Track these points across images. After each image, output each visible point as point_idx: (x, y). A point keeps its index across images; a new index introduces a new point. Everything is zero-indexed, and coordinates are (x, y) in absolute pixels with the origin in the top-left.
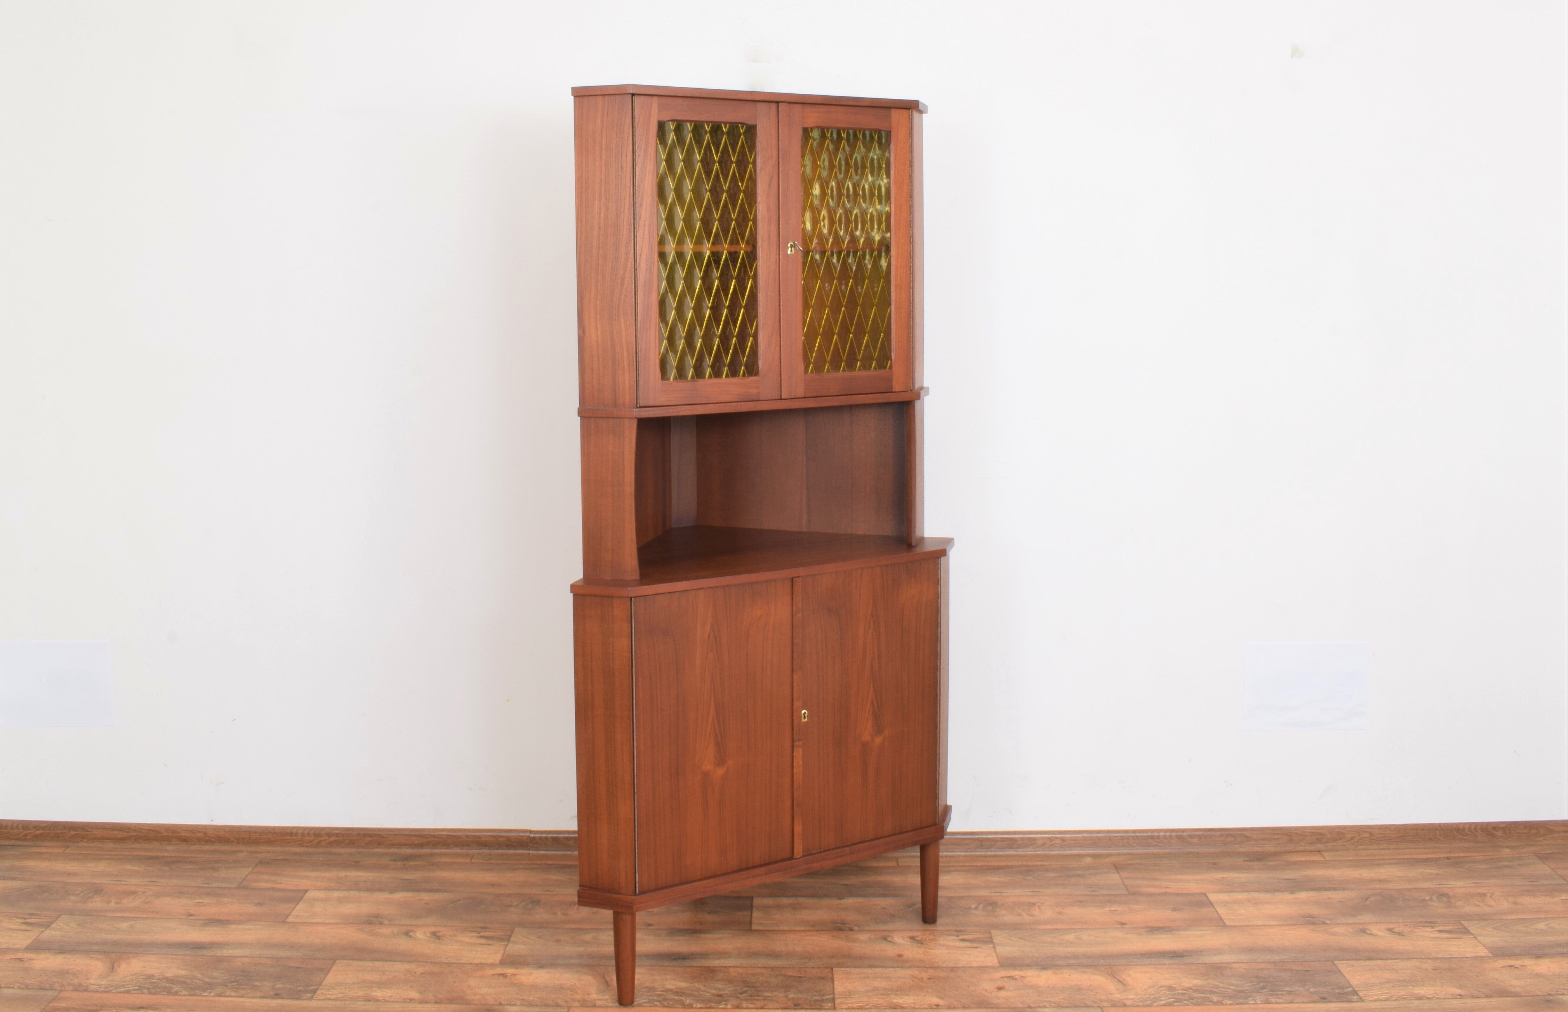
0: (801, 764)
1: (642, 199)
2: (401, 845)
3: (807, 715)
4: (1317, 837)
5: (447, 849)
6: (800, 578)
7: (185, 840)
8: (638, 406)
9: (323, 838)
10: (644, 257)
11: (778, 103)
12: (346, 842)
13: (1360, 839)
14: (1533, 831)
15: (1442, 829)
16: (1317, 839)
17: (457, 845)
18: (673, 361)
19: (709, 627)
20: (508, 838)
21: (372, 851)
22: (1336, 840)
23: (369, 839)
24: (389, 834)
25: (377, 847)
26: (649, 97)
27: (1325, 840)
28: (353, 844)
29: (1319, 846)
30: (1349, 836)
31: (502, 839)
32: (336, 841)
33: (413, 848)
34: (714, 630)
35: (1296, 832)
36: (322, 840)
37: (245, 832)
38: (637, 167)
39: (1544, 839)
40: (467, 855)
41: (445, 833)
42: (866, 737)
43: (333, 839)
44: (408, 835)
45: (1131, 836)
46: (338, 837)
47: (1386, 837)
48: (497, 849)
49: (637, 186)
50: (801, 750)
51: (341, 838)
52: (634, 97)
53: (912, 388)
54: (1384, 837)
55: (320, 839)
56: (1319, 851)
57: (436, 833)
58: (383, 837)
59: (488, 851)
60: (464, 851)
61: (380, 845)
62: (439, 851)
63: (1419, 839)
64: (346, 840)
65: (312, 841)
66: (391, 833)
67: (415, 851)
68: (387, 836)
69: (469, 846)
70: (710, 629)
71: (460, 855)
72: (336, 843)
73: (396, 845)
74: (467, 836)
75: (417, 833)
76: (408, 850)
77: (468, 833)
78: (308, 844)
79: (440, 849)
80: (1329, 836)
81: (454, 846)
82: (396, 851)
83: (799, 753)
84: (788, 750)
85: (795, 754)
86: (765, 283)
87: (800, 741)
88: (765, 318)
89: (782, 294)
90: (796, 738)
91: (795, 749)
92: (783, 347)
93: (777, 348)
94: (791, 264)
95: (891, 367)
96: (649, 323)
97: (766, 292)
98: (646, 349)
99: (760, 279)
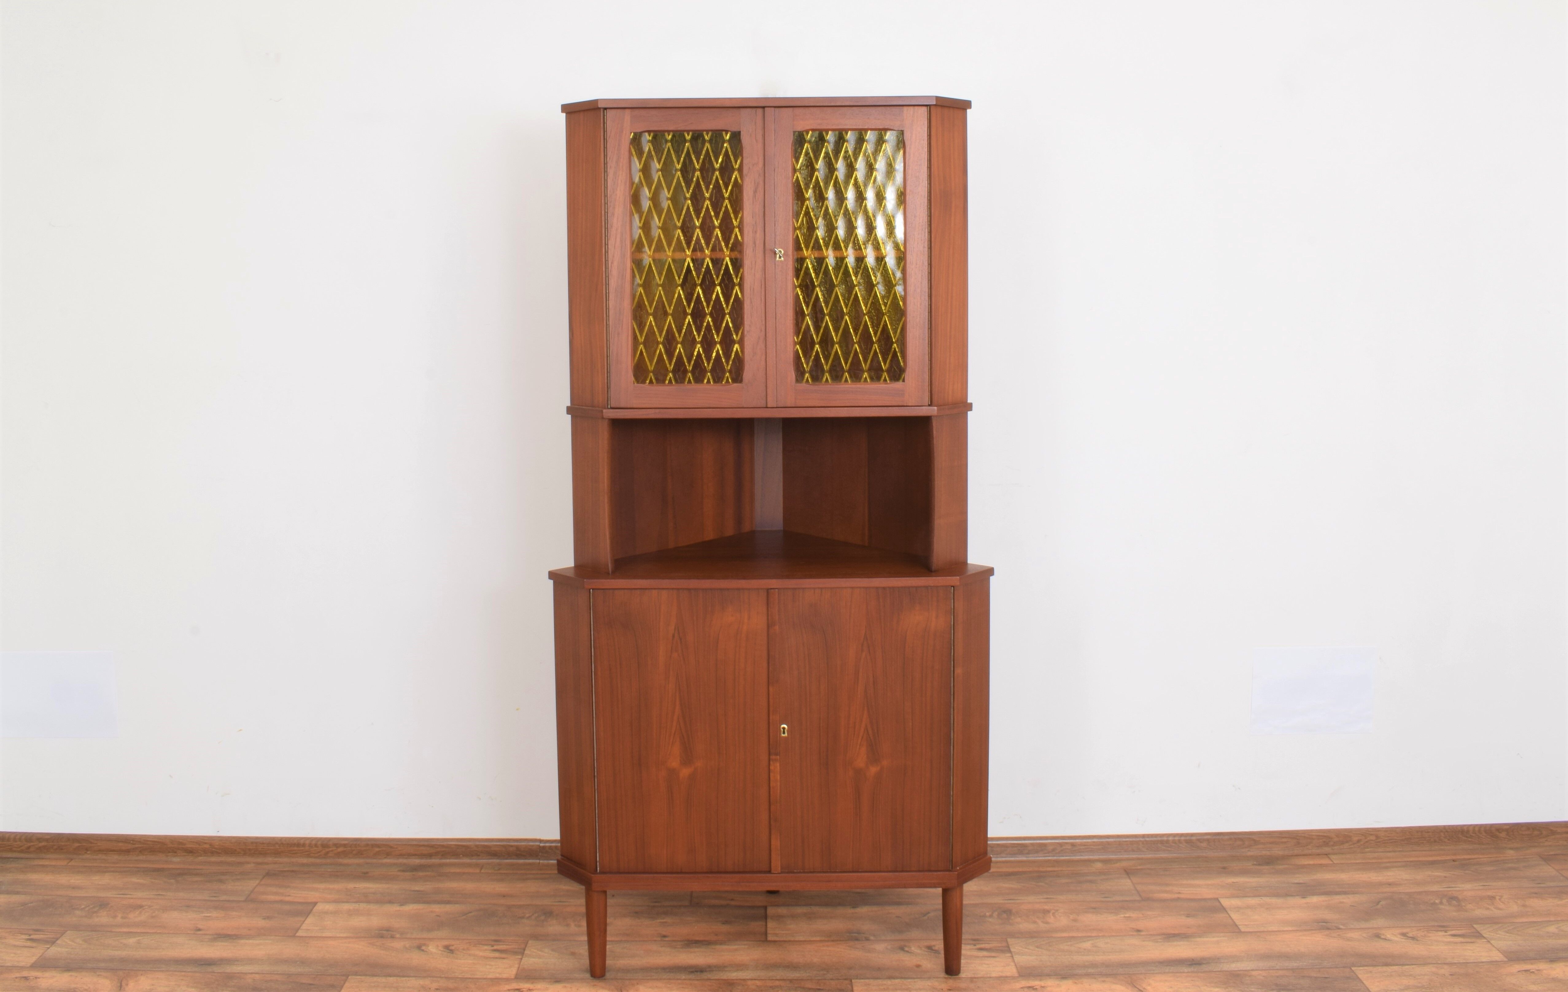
1: (614, 208)
2: (409, 855)
4: (1324, 840)
5: (456, 859)
7: (190, 852)
8: (610, 408)
9: (331, 849)
10: (617, 263)
11: (764, 108)
12: (354, 852)
13: (1367, 842)
14: (1536, 833)
15: (1447, 832)
16: (1324, 842)
17: (466, 855)
18: (650, 365)
20: (517, 848)
21: (380, 861)
22: (1342, 843)
23: (377, 849)
24: (397, 845)
25: (385, 858)
26: (621, 110)
27: (1332, 843)
28: (362, 854)
29: (1327, 850)
30: (1355, 839)
31: (511, 849)
32: (344, 852)
33: (422, 859)
35: (1303, 835)
37: (252, 843)
39: (1546, 841)
40: (477, 865)
41: (454, 843)
43: (341, 849)
44: (417, 845)
45: (1140, 841)
47: (1392, 839)
48: (507, 859)
49: (608, 196)
51: (349, 848)
52: (605, 111)
54: (1390, 839)
55: (327, 850)
56: (1326, 855)
57: (445, 843)
58: (391, 847)
59: (498, 861)
60: (474, 861)
61: (388, 855)
62: (448, 861)
63: (1425, 842)
64: (354, 850)
65: (319, 852)
66: (399, 843)
67: (423, 861)
68: (395, 847)
69: (479, 856)
70: (675, 629)
71: (470, 865)
72: (344, 854)
73: (404, 855)
74: (477, 846)
75: (426, 843)
76: (417, 861)
77: (478, 843)
78: (316, 855)
79: (449, 859)
80: (1336, 839)
81: (463, 856)
82: (405, 861)
83: (776, 767)
84: (765, 763)
85: (772, 768)
86: (749, 290)
87: (778, 755)
88: (750, 325)
89: (768, 301)
90: (773, 751)
91: (772, 763)
92: (768, 355)
93: (763, 356)
94: (780, 270)
95: (904, 380)
96: (620, 327)
97: (751, 299)
98: (618, 352)
99: (744, 286)
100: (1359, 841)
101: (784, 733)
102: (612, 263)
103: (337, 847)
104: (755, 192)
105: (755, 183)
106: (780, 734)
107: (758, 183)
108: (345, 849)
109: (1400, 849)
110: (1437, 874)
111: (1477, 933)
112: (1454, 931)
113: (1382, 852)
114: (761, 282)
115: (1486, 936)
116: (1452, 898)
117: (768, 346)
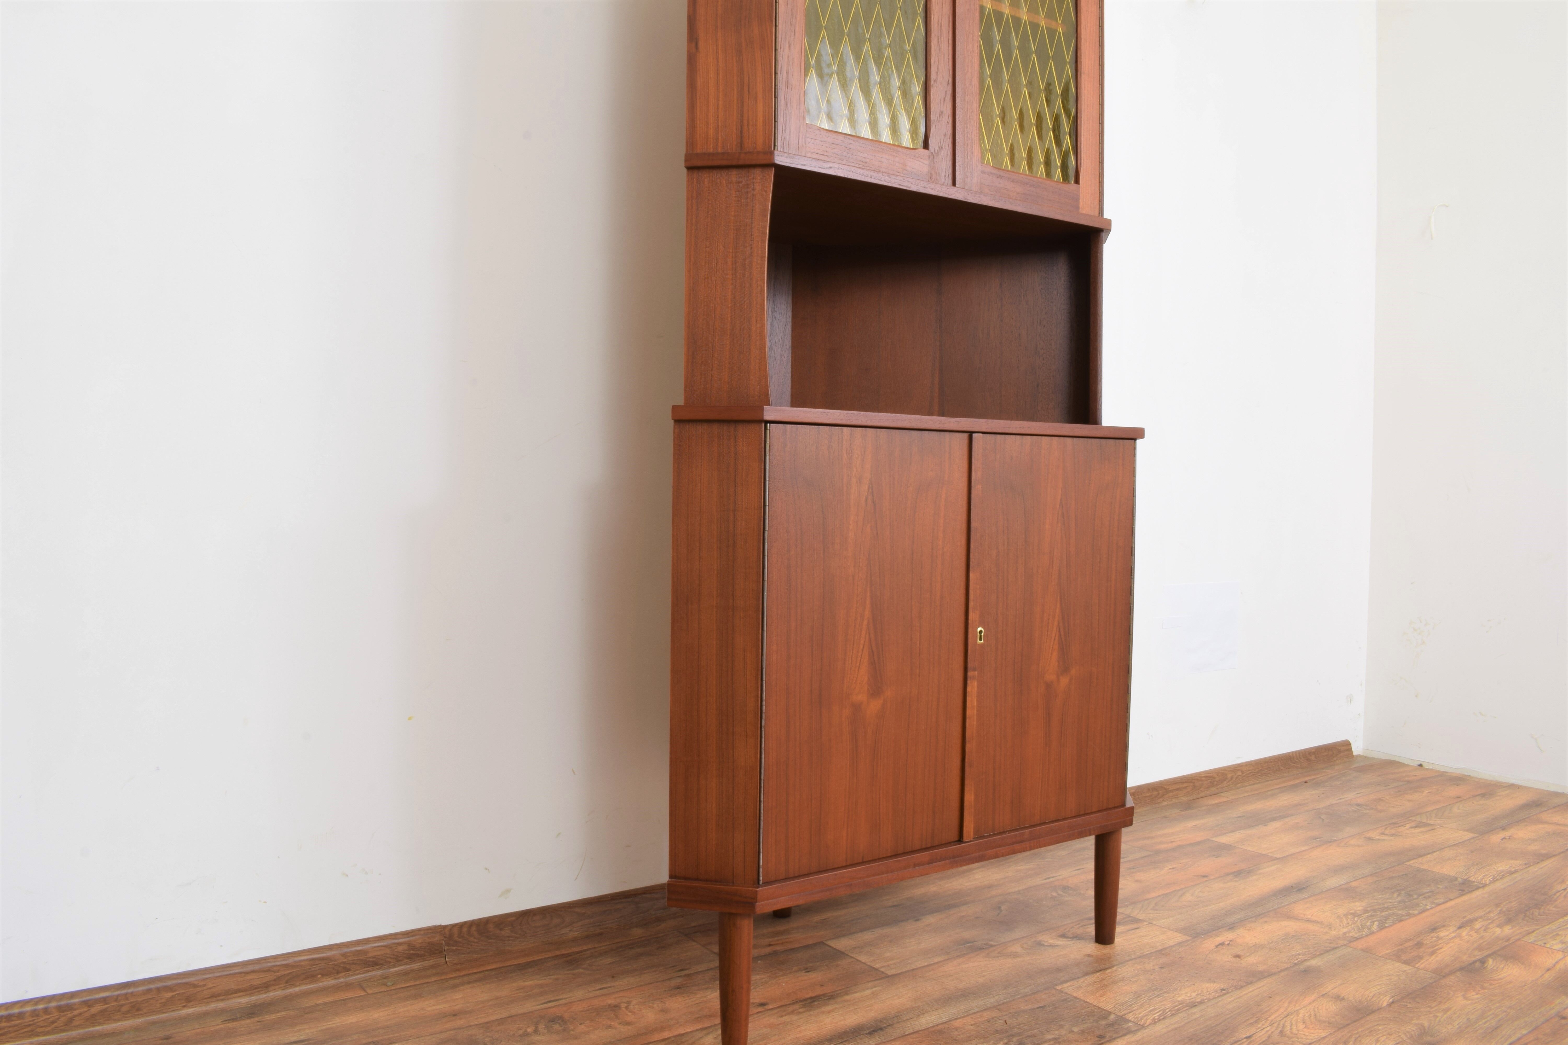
0: (976, 704)
2: (228, 993)
3: (984, 636)
4: (1210, 780)
5: (310, 983)
6: (981, 434)
8: (776, 146)
9: (77, 1012)
12: (124, 1009)
15: (1282, 760)
17: (325, 974)
20: (411, 946)
21: (175, 1014)
23: (169, 995)
24: (204, 980)
25: (184, 1007)
27: (1215, 783)
28: (138, 1010)
29: (1213, 790)
30: (1229, 776)
31: (400, 948)
32: (102, 1012)
33: (251, 995)
36: (74, 1017)
40: (348, 986)
41: (306, 958)
42: (1050, 677)
43: (95, 1010)
44: (241, 973)
46: (107, 1004)
47: (1251, 773)
48: (394, 966)
50: (976, 684)
51: (115, 1004)
55: (70, 1014)
56: (1216, 794)
57: (290, 961)
58: (194, 986)
59: (380, 972)
60: (342, 980)
61: (189, 1000)
62: (297, 989)
63: (1271, 772)
64: (122, 1005)
65: (53, 1022)
66: (207, 976)
67: (255, 998)
68: (202, 984)
69: (349, 970)
71: (337, 988)
72: (105, 1016)
73: (219, 995)
74: (344, 955)
75: (256, 967)
76: (244, 1001)
77: (346, 950)
78: (48, 1029)
79: (299, 986)
80: (1217, 779)
81: (323, 975)
82: (221, 1005)
83: (973, 687)
84: (960, 684)
85: (969, 689)
86: (936, 25)
87: (975, 671)
88: (937, 73)
89: (957, 44)
90: (970, 665)
91: (969, 682)
92: (957, 117)
93: (950, 119)
94: (968, 10)
95: (1077, 181)
96: (793, 35)
97: (938, 38)
98: (788, 71)
99: (930, 17)
100: (1232, 778)
101: (981, 640)
103: (89, 1006)
106: (976, 640)
108: (106, 1006)
109: (1258, 781)
110: (1313, 792)
111: (1422, 823)
112: (1407, 825)
113: (1250, 785)
114: (949, 19)
115: (1432, 823)
116: (1358, 805)
117: (957, 105)
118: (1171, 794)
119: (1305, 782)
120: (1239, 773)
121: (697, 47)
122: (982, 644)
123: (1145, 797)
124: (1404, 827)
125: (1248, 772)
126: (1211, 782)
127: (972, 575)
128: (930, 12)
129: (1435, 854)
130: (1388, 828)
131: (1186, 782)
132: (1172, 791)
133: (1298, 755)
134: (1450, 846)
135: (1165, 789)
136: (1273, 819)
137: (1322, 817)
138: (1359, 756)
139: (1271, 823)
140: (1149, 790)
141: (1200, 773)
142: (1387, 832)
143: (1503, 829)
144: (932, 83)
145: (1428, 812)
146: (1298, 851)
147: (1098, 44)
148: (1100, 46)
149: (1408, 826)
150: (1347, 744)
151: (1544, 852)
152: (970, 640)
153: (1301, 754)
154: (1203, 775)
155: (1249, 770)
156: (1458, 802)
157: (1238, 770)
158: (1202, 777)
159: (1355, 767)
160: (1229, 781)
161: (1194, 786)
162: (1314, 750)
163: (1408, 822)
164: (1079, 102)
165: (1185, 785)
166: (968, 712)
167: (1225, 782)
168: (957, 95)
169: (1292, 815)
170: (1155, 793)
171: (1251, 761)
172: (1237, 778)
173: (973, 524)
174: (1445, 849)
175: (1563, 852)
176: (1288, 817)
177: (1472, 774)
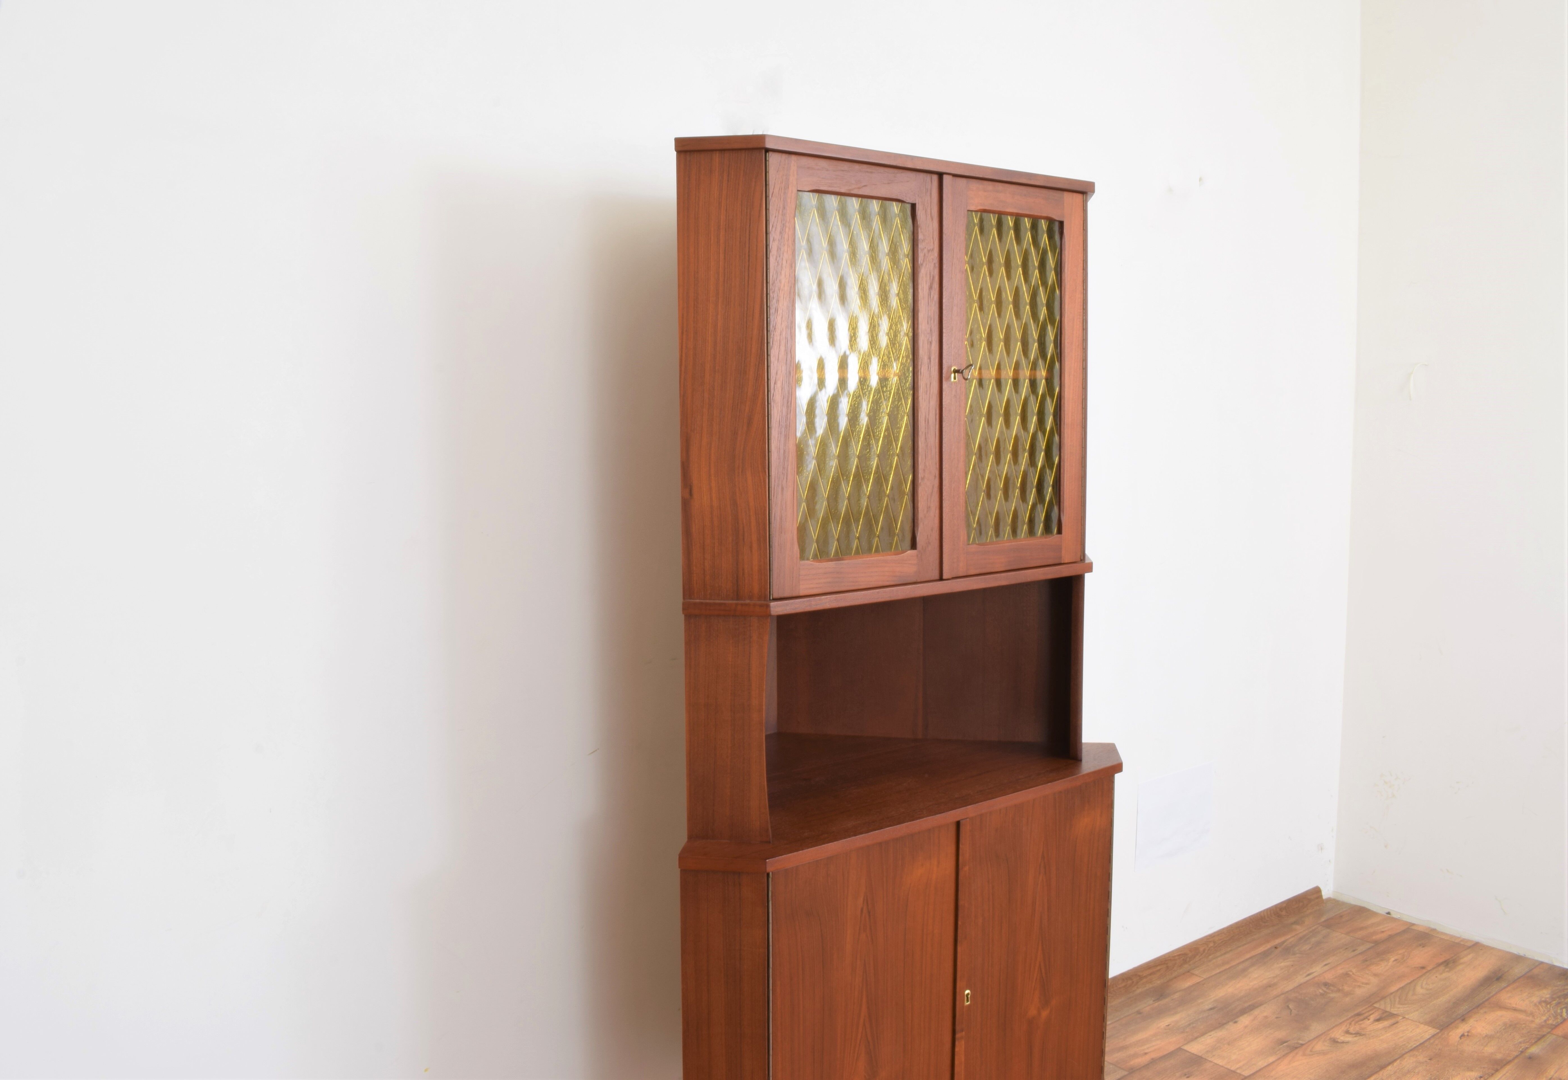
0: (963, 1060)
1: (778, 301)
3: (971, 997)
6: (968, 819)
8: (771, 598)
10: (779, 384)
11: (941, 175)
15: (1252, 921)
18: (814, 533)
19: (862, 899)
26: (784, 156)
27: (1188, 959)
29: (1186, 967)
30: (1201, 949)
34: (867, 903)
38: (771, 254)
42: (1032, 1012)
49: (771, 283)
50: (963, 1042)
52: (768, 154)
53: (1082, 558)
56: (1188, 972)
63: (1242, 936)
70: (864, 901)
83: (960, 1047)
84: (948, 1046)
85: (957, 1049)
86: (924, 422)
87: (963, 1031)
88: (924, 470)
89: (944, 437)
90: (958, 1028)
91: (957, 1043)
92: (944, 509)
93: (937, 512)
94: (955, 395)
95: (1060, 532)
96: (785, 479)
97: (925, 435)
98: (782, 516)
99: (918, 416)
100: (1204, 951)
101: (968, 1001)
102: (775, 383)
104: (931, 288)
105: (930, 277)
106: (964, 1002)
107: (933, 277)
109: (1230, 949)
110: (1283, 964)
111: (1386, 1012)
112: (1372, 1016)
113: (1221, 955)
114: (936, 412)
115: (1395, 1013)
116: (1326, 984)
117: (943, 498)
118: (1144, 980)
119: (1276, 948)
120: (1212, 944)
121: (691, 494)
122: (969, 1005)
123: (1120, 988)
124: (1369, 1020)
125: (1220, 942)
126: (1183, 959)
127: (959, 949)
128: (918, 411)
129: (1395, 1064)
130: (1353, 1023)
131: (1159, 965)
132: (1146, 977)
133: (1269, 913)
134: (1411, 1050)
135: (1139, 976)
136: (1244, 1012)
137: (1291, 1006)
138: (1329, 900)
139: (1241, 1018)
140: (1123, 980)
141: (1173, 952)
142: (1351, 1030)
143: (1463, 1020)
144: (920, 482)
145: (1393, 993)
146: (1265, 1064)
147: (1081, 386)
148: (1083, 388)
149: (1372, 1018)
150: (1317, 891)
151: (1499, 1056)
152: (958, 1003)
153: (1272, 912)
154: (1176, 954)
155: (1221, 939)
156: (1421, 976)
157: (1210, 942)
158: (1175, 956)
159: (1325, 921)
160: (1202, 955)
161: (1168, 967)
162: (1285, 905)
163: (1372, 1012)
164: (1062, 451)
165: (1159, 968)
166: (957, 1069)
167: (1197, 957)
168: (944, 488)
169: (1261, 1004)
170: (1130, 982)
171: (1223, 929)
172: (1209, 950)
173: (961, 903)
174: (1405, 1056)
175: (1517, 1057)
176: (1257, 1007)
177: (1439, 928)
